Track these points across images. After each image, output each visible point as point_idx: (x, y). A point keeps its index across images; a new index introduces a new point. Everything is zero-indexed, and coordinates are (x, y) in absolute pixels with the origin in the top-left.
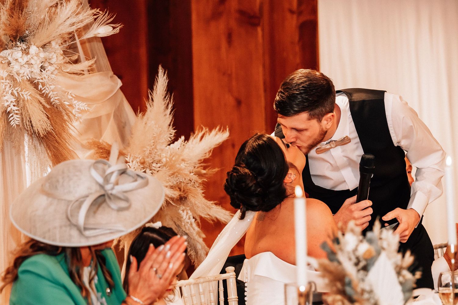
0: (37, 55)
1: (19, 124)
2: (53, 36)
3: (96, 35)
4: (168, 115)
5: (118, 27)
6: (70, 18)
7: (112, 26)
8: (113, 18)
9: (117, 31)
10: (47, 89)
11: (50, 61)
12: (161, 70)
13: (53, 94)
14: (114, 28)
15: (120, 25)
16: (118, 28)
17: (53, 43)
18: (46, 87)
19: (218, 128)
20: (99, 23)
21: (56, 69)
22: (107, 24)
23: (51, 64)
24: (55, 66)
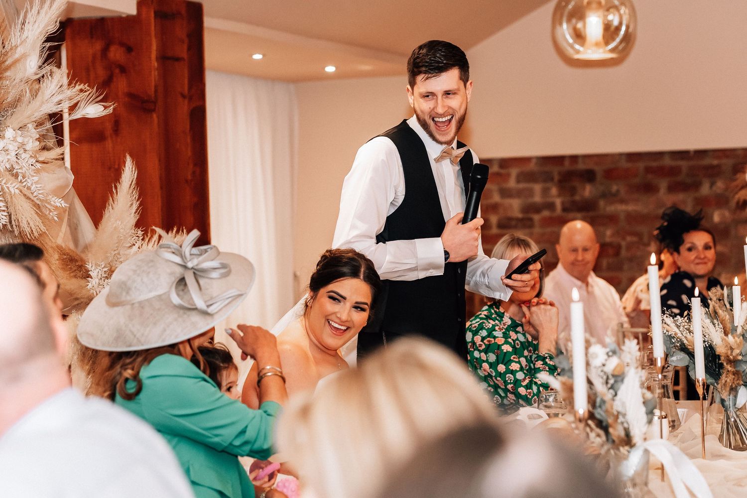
0: (14, 140)
1: (5, 223)
2: (35, 116)
3: (85, 116)
4: (133, 215)
5: (110, 106)
6: (55, 95)
7: (103, 105)
8: (103, 95)
9: (110, 110)
10: (29, 180)
11: (24, 147)
12: (129, 160)
13: (37, 187)
14: (106, 108)
15: (113, 104)
16: (112, 107)
17: (28, 125)
18: (27, 178)
19: (175, 229)
20: (86, 102)
21: (31, 156)
22: (97, 102)
23: (25, 151)
24: (31, 153)
